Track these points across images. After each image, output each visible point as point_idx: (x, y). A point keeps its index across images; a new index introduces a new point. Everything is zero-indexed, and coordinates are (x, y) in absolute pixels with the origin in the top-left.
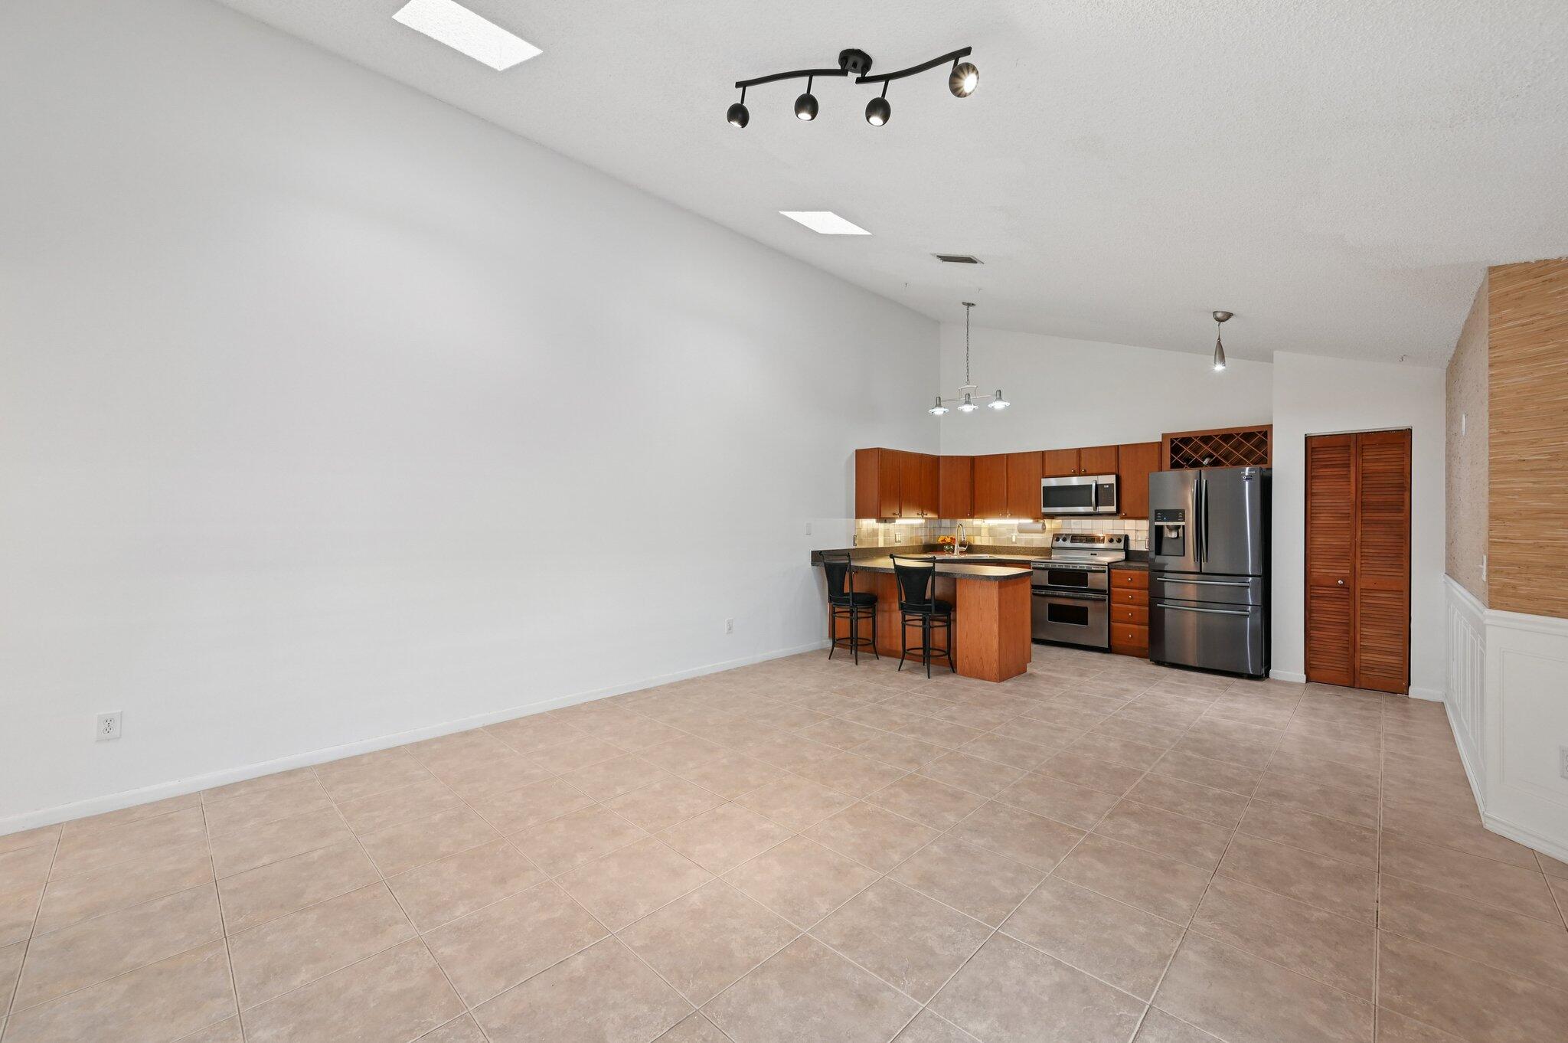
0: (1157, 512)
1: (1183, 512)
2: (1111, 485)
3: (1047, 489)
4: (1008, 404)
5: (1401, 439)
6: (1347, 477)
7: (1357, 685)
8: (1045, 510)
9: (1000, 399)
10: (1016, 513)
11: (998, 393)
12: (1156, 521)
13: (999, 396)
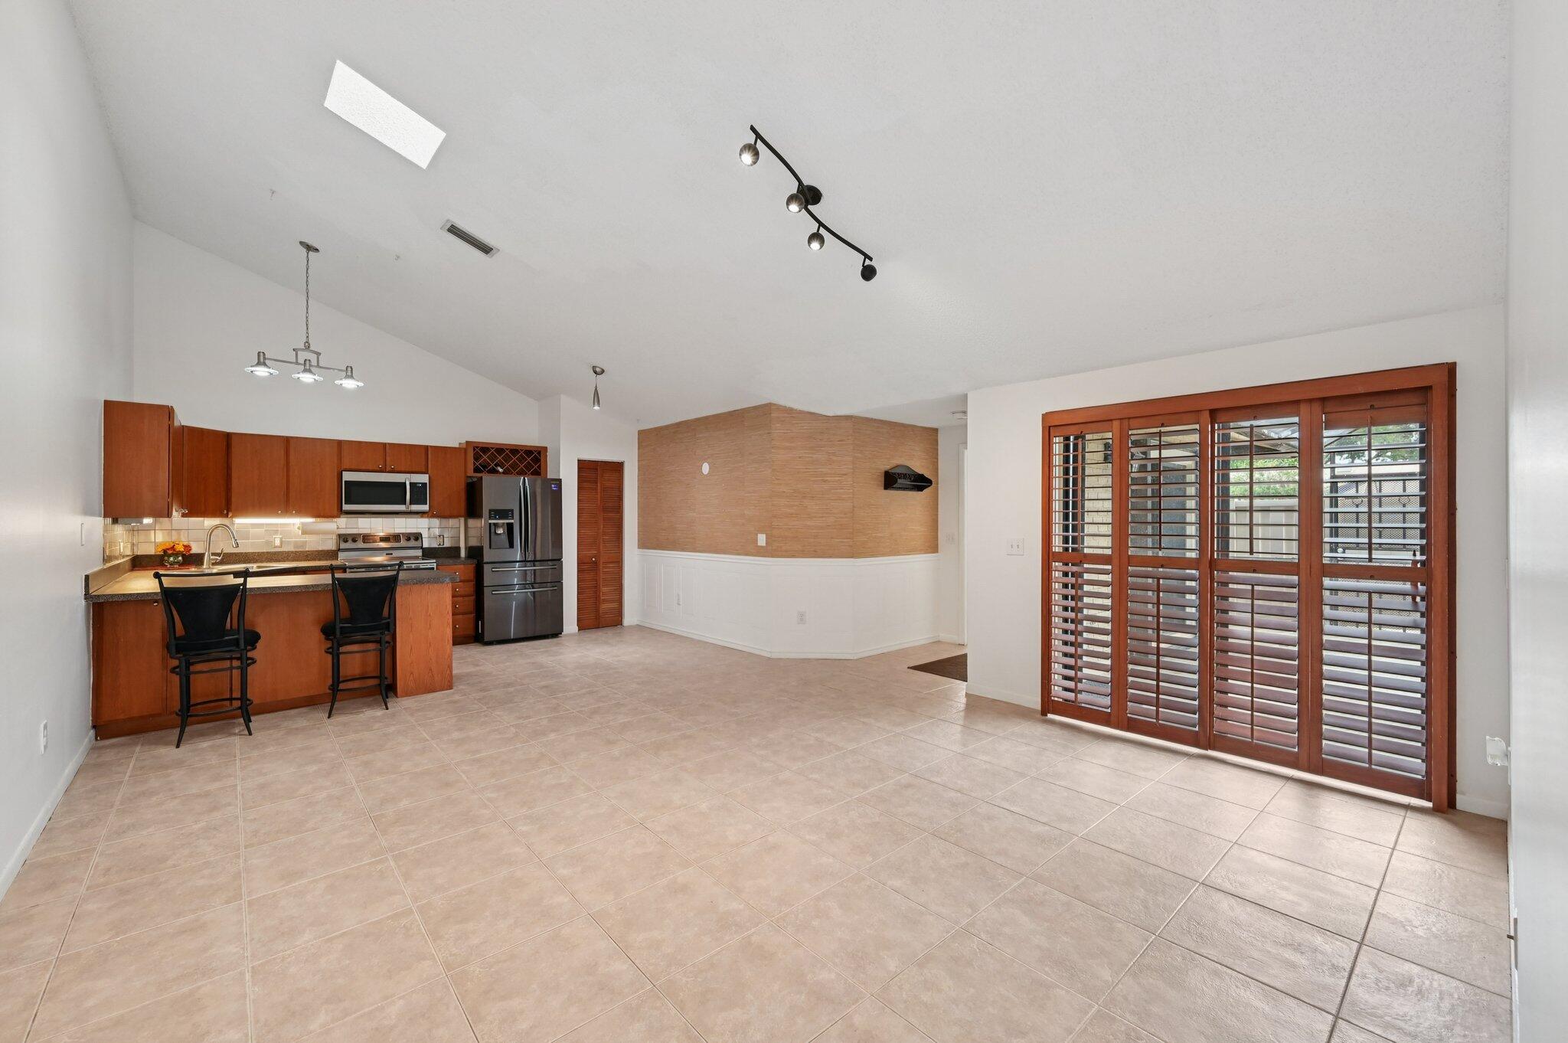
0: (490, 511)
1: (512, 511)
2: (424, 485)
3: (350, 484)
4: (361, 384)
5: (617, 468)
6: (596, 489)
7: (601, 626)
8: (346, 507)
9: (351, 377)
10: (301, 511)
11: (349, 369)
12: (490, 518)
13: (349, 373)
